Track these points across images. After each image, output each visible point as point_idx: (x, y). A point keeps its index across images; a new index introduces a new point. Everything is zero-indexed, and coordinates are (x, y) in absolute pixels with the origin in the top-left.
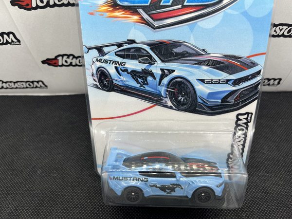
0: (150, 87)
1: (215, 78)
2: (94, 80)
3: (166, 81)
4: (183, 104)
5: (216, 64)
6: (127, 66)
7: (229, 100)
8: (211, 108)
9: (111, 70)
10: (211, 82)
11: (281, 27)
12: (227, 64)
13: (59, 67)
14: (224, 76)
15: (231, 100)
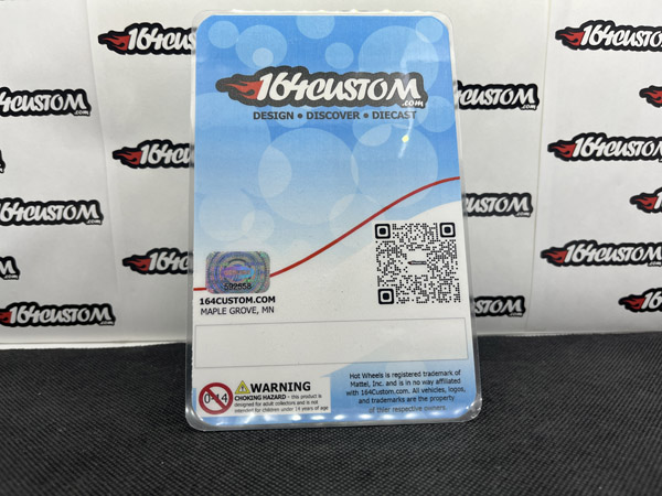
11: (488, 200)
13: (148, 275)
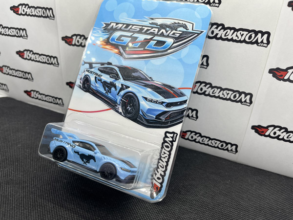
0: (111, 95)
1: (155, 99)
2: (81, 82)
3: (122, 93)
4: (129, 113)
5: (157, 89)
6: (102, 78)
7: (161, 118)
8: (147, 121)
9: (92, 78)
10: (151, 101)
12: (164, 91)
14: (161, 98)
15: (163, 118)
